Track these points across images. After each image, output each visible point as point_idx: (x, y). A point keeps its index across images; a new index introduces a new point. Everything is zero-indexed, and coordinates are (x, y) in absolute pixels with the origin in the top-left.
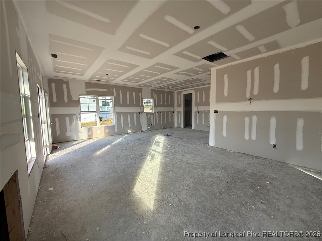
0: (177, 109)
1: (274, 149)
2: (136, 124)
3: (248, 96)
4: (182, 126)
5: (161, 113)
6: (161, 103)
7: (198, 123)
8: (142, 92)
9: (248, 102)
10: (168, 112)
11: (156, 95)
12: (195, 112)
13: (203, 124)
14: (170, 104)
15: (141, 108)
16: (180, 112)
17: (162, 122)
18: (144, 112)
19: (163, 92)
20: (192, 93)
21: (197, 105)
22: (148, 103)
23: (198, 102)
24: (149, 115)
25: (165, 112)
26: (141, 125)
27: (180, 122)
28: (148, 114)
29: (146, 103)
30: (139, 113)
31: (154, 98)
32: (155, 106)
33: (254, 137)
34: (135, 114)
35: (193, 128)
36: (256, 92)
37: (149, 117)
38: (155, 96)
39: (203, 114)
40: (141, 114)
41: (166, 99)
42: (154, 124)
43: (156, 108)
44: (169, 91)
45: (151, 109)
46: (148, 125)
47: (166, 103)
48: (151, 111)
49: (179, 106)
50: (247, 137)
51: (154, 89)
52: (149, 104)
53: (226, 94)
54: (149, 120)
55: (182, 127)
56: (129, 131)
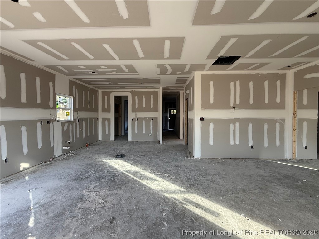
0: (102, 115)
1: (252, 149)
2: (40, 146)
3: (232, 105)
4: (112, 138)
5: (84, 121)
6: (83, 105)
7: (136, 132)
8: (55, 80)
9: (232, 110)
10: (91, 119)
11: (77, 90)
12: (132, 120)
13: (144, 133)
14: (94, 107)
15: (52, 111)
16: (109, 120)
17: (84, 136)
18: (57, 119)
19: (86, 89)
20: (128, 96)
21: (134, 110)
22: (63, 103)
23: (137, 107)
24: (66, 125)
25: (88, 120)
26: (52, 146)
27: (107, 133)
28: (63, 123)
29: (61, 103)
30: (48, 122)
31: (74, 96)
32: (75, 110)
33: (238, 142)
34: (39, 124)
35: (130, 138)
36: (238, 102)
37: (65, 129)
38: (76, 92)
39: (144, 122)
40: (51, 124)
41: (89, 100)
42: (73, 141)
43: (76, 113)
44: (93, 88)
45: (68, 114)
46: (64, 145)
47: (89, 106)
48: (69, 118)
49: (106, 110)
50: (232, 143)
51: (75, 80)
52: (64, 106)
53: (212, 100)
54: (65, 134)
55: (111, 140)
56: (24, 165)
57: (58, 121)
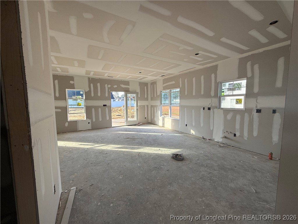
2: (202, 124)
5: (277, 114)
15: (215, 99)
17: (275, 139)
22: (233, 89)
24: (231, 114)
26: (211, 129)
29: (229, 89)
30: (209, 109)
31: (250, 76)
34: (202, 109)
37: (229, 118)
38: (253, 69)
43: (253, 100)
45: (238, 102)
52: (236, 92)
57: (222, 109)
